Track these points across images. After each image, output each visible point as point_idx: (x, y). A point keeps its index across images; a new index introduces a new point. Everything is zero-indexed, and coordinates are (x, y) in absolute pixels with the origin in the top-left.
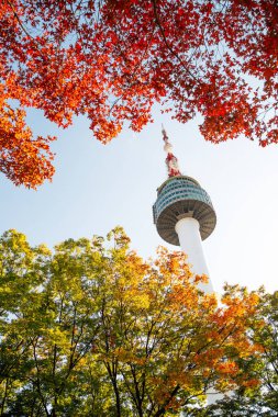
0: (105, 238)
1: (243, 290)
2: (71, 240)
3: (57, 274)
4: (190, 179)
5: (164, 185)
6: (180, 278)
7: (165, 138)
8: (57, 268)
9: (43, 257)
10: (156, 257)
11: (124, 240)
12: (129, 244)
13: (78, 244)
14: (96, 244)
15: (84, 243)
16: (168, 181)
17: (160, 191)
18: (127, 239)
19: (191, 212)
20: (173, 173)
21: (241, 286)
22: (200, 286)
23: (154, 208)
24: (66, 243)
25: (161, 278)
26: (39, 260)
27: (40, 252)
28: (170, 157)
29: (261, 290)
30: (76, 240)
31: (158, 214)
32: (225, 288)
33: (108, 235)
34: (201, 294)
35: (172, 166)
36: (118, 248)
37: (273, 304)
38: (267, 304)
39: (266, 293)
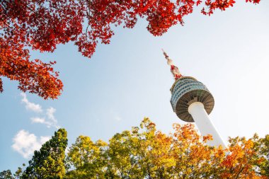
0: (140, 127)
1: (243, 139)
2: (118, 134)
3: (113, 156)
4: (189, 78)
5: (174, 86)
6: (193, 141)
7: (167, 57)
8: (112, 152)
9: (103, 148)
10: (174, 131)
11: (151, 125)
12: (156, 127)
13: (123, 135)
14: (134, 132)
15: (126, 134)
16: (175, 83)
17: (172, 90)
18: (154, 124)
19: (196, 99)
20: (177, 77)
21: (240, 137)
22: (209, 143)
23: (171, 102)
24: (115, 136)
25: (180, 145)
26: (101, 150)
27: (100, 145)
28: (173, 68)
29: (256, 136)
30: (121, 133)
31: (175, 105)
32: (230, 141)
33: (141, 125)
34: (212, 148)
35: (176, 73)
36: (149, 131)
37: (266, 145)
38: (263, 146)
39: (259, 138)
